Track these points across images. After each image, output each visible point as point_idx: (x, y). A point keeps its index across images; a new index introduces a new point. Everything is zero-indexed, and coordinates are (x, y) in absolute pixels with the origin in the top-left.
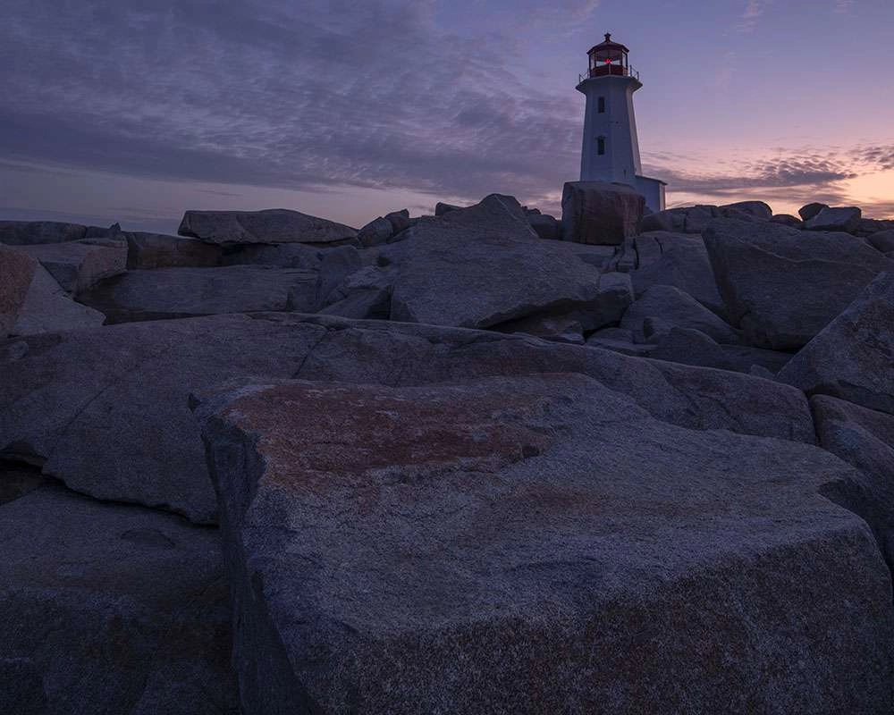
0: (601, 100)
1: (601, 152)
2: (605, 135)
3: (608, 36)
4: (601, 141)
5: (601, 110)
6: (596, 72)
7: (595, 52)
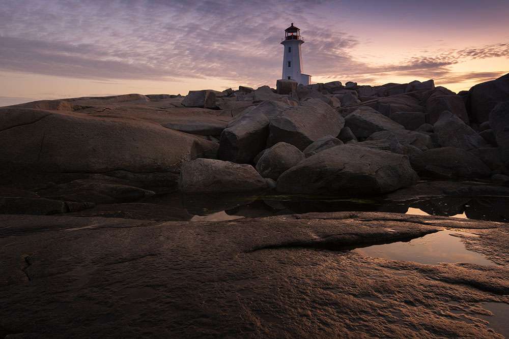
0: (290, 48)
1: (289, 66)
2: (290, 60)
3: (292, 24)
4: (289, 63)
5: (290, 51)
6: (288, 38)
7: (288, 30)
